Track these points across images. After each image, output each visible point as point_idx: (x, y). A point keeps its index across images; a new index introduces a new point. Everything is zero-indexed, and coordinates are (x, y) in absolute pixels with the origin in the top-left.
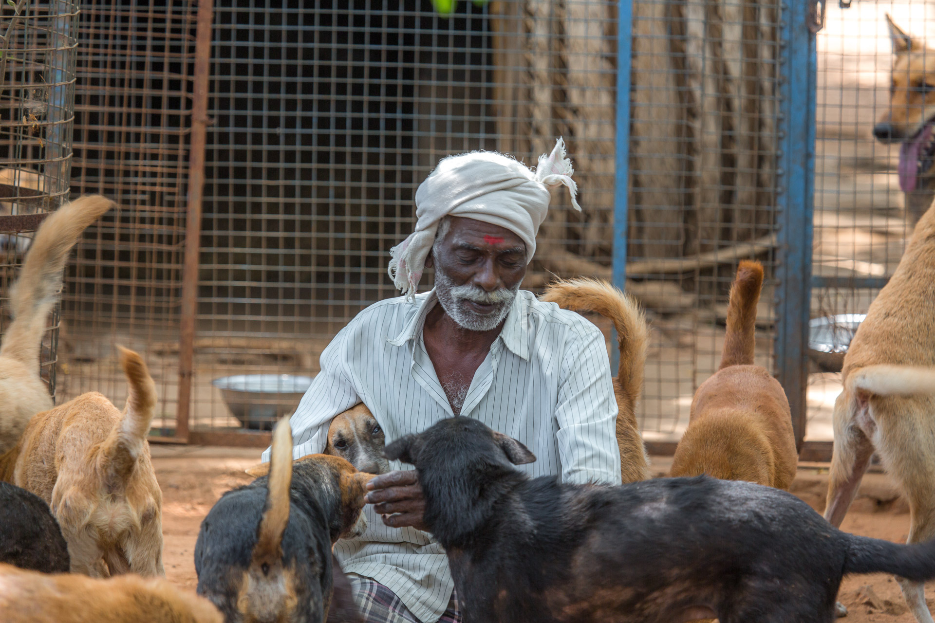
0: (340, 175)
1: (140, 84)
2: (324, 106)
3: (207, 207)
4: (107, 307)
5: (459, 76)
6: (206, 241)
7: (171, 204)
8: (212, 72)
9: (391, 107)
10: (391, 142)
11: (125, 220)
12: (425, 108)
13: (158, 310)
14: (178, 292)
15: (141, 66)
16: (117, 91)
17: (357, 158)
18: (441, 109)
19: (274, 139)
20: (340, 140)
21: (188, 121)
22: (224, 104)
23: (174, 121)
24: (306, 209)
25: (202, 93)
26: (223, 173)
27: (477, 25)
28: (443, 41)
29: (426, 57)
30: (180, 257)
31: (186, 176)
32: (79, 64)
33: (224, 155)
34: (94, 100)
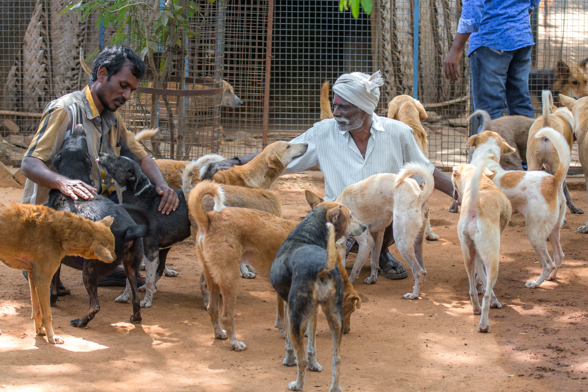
0: (318, 75)
1: (248, 44)
2: (312, 51)
3: (272, 86)
4: (237, 122)
5: (359, 40)
6: (271, 98)
7: (259, 85)
8: (273, 40)
9: (335, 51)
10: (335, 63)
11: (243, 91)
12: (347, 51)
13: (255, 122)
14: (262, 116)
15: (248, 38)
16: (240, 46)
17: (324, 69)
18: (353, 52)
19: (295, 63)
20: (318, 63)
21: (265, 57)
22: (277, 50)
23: (260, 57)
24: (306, 87)
25: (269, 47)
26: (277, 74)
27: (365, 22)
28: (353, 28)
29: (347, 33)
30: (262, 104)
31: (264, 76)
32: (226, 37)
33: (277, 68)
34: (232, 50)
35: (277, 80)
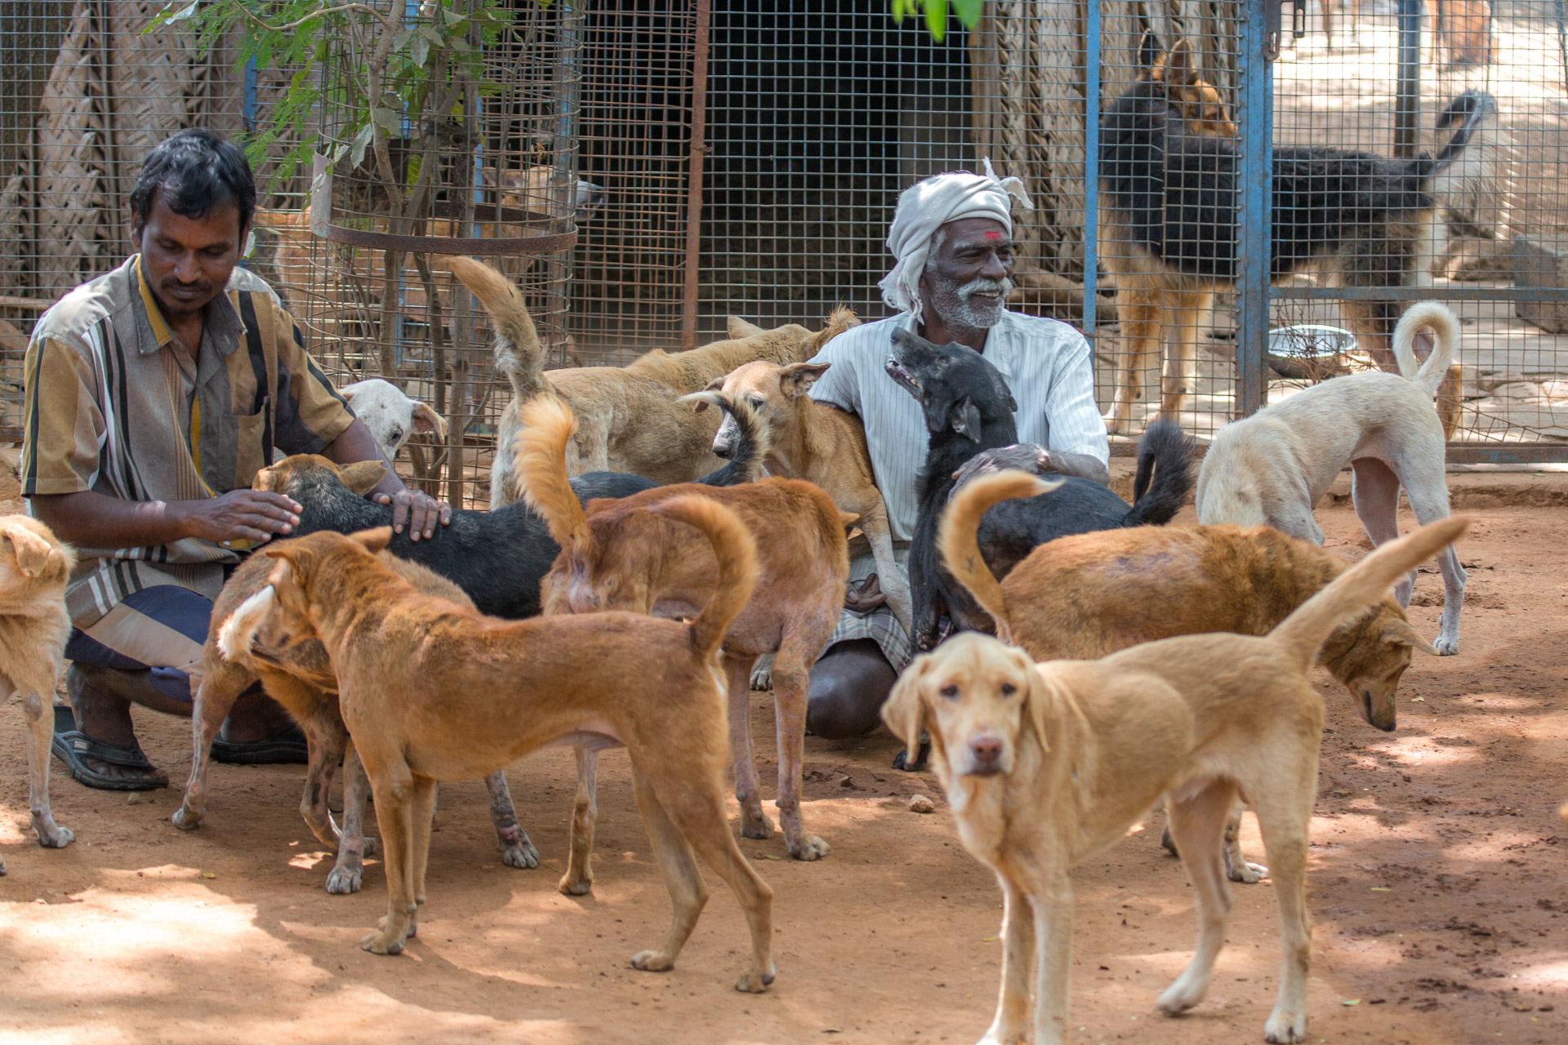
0: (829, 198)
1: (641, 115)
2: (813, 133)
3: (705, 229)
4: (613, 324)
5: (939, 104)
6: (704, 261)
7: (672, 227)
8: (709, 104)
9: (876, 134)
10: (876, 166)
11: (628, 242)
12: (908, 135)
13: (661, 326)
14: (679, 309)
15: (642, 98)
16: (620, 122)
17: (844, 181)
18: (923, 135)
19: (767, 165)
20: (829, 166)
21: (687, 151)
22: (720, 133)
23: (673, 149)
24: (798, 230)
25: (699, 123)
27: (955, 57)
28: (924, 71)
29: (908, 87)
30: (680, 276)
31: (685, 200)
32: (584, 96)
33: (720, 180)
34: (599, 130)
35: (720, 213)
